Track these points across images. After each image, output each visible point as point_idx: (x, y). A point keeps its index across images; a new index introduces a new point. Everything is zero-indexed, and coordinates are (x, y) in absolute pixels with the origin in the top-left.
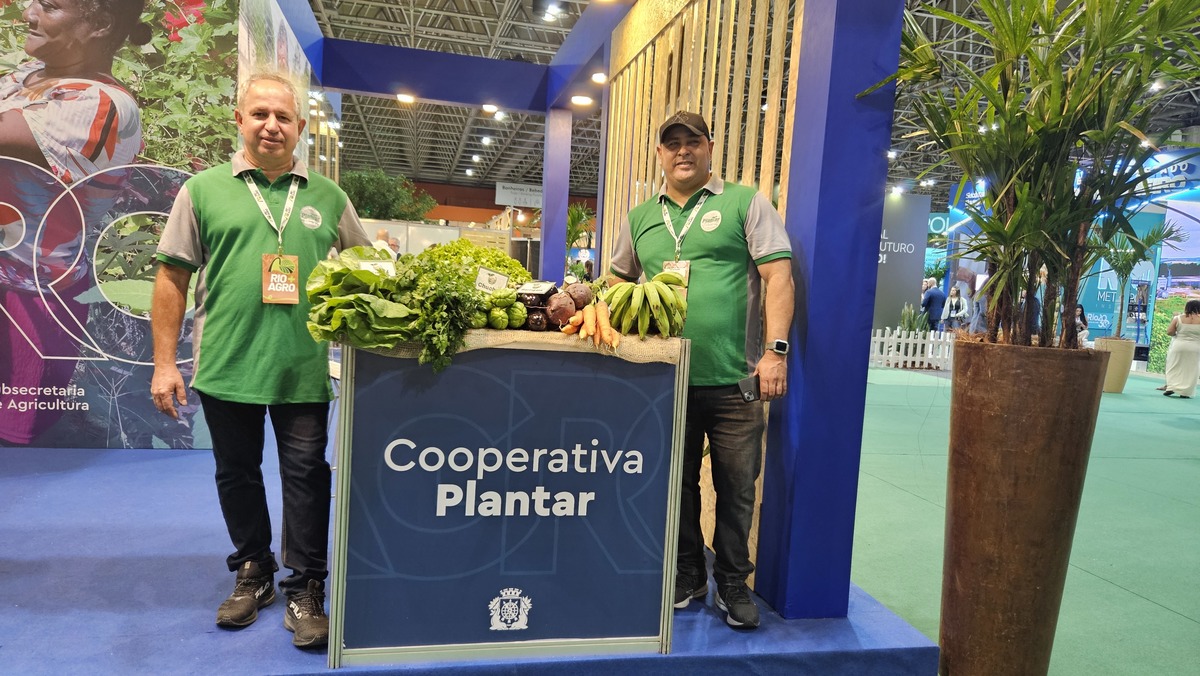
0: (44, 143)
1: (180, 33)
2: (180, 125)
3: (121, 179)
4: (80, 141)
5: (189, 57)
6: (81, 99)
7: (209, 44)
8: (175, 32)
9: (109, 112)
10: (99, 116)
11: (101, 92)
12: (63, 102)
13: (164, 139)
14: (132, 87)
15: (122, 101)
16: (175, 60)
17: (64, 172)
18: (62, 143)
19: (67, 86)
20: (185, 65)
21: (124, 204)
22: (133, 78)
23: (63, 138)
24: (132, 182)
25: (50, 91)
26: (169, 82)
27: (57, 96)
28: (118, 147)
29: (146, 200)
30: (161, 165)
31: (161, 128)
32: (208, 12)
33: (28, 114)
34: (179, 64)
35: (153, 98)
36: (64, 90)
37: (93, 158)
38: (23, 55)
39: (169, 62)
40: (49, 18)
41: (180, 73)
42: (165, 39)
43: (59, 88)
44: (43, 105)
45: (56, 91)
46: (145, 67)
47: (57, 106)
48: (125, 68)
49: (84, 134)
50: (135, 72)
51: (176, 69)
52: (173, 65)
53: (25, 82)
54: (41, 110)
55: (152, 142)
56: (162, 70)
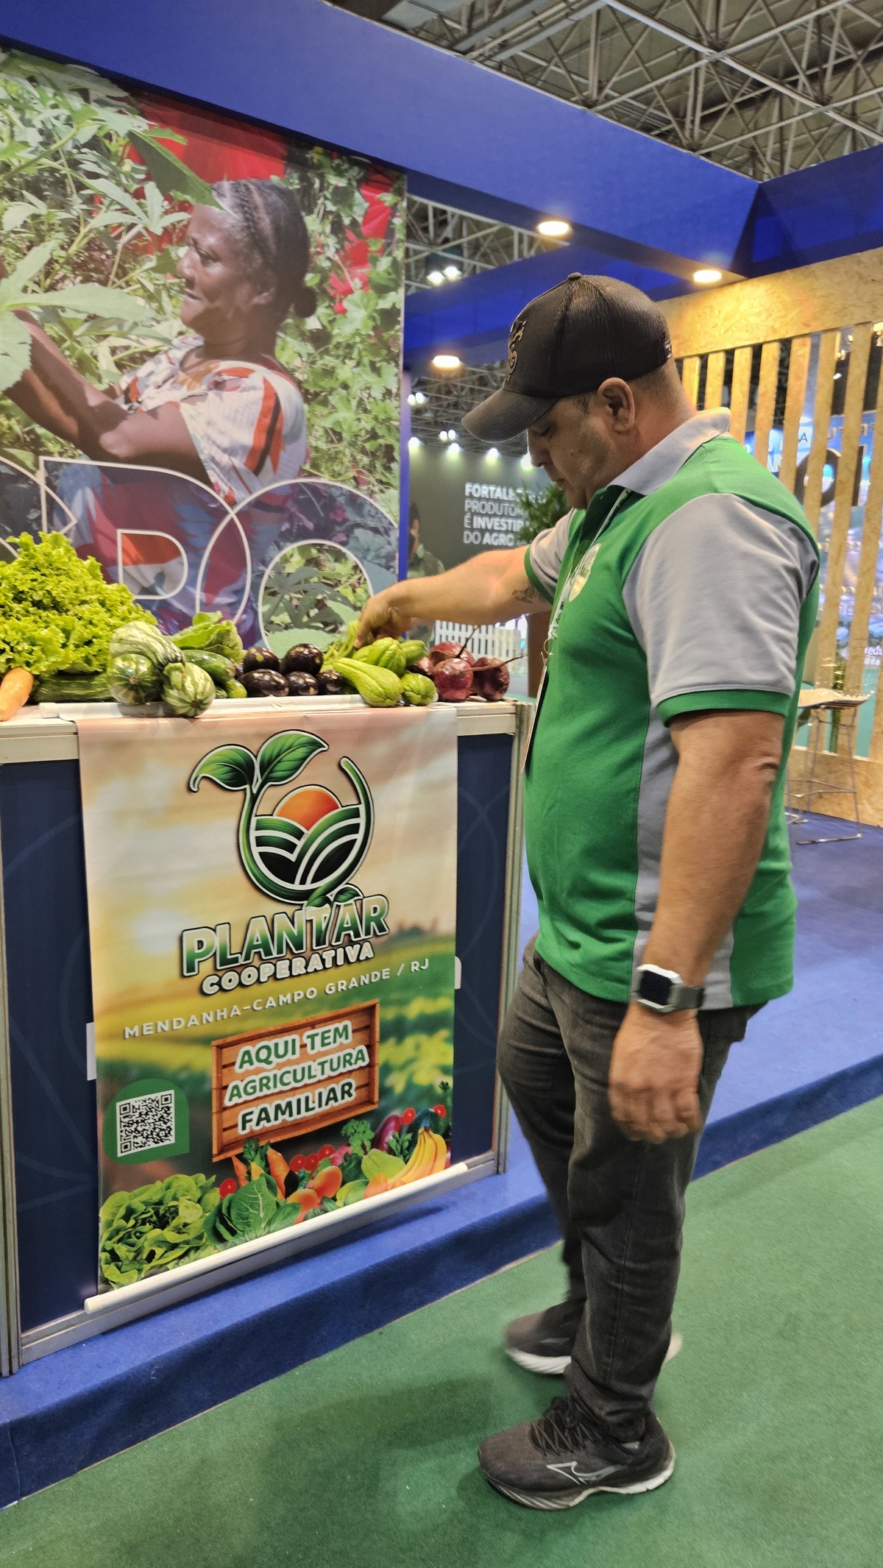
0: (205, 451)
1: (346, 304)
2: (345, 427)
3: (286, 498)
4: (243, 447)
5: (354, 335)
6: (244, 390)
7: (373, 319)
8: (341, 301)
9: (273, 409)
10: (263, 414)
11: (265, 381)
12: (225, 394)
13: (330, 446)
14: (297, 375)
15: (287, 392)
16: (340, 339)
17: (226, 489)
18: (225, 451)
19: (229, 372)
20: (350, 347)
21: (289, 531)
22: (297, 362)
23: (225, 443)
24: (297, 502)
25: (209, 378)
26: (333, 368)
27: (218, 386)
28: (284, 456)
29: (310, 525)
30: (325, 479)
31: (326, 432)
32: (373, 276)
33: (186, 409)
34: (344, 344)
35: (318, 390)
36: (225, 377)
37: (257, 470)
38: (178, 325)
39: (334, 341)
40: (206, 274)
41: (345, 357)
42: (329, 311)
43: (219, 374)
44: (203, 397)
45: (217, 378)
46: (309, 348)
47: (217, 399)
48: (290, 349)
49: (247, 438)
50: (300, 355)
51: (341, 352)
52: (338, 346)
53: (182, 363)
54: (199, 404)
55: (317, 449)
56: (327, 352)
